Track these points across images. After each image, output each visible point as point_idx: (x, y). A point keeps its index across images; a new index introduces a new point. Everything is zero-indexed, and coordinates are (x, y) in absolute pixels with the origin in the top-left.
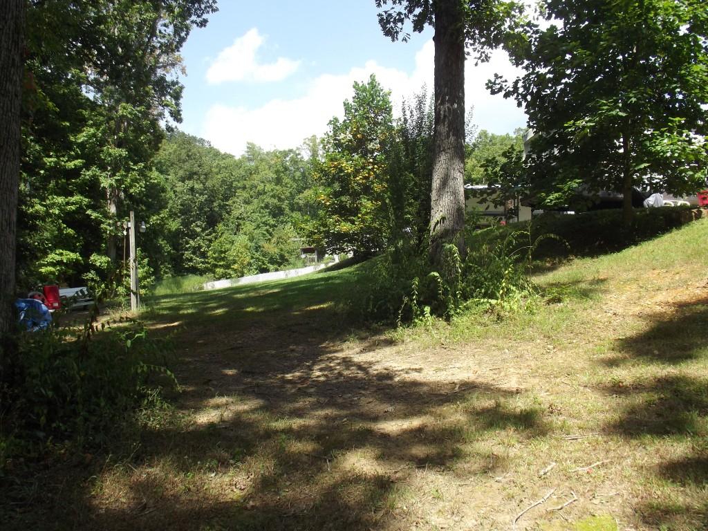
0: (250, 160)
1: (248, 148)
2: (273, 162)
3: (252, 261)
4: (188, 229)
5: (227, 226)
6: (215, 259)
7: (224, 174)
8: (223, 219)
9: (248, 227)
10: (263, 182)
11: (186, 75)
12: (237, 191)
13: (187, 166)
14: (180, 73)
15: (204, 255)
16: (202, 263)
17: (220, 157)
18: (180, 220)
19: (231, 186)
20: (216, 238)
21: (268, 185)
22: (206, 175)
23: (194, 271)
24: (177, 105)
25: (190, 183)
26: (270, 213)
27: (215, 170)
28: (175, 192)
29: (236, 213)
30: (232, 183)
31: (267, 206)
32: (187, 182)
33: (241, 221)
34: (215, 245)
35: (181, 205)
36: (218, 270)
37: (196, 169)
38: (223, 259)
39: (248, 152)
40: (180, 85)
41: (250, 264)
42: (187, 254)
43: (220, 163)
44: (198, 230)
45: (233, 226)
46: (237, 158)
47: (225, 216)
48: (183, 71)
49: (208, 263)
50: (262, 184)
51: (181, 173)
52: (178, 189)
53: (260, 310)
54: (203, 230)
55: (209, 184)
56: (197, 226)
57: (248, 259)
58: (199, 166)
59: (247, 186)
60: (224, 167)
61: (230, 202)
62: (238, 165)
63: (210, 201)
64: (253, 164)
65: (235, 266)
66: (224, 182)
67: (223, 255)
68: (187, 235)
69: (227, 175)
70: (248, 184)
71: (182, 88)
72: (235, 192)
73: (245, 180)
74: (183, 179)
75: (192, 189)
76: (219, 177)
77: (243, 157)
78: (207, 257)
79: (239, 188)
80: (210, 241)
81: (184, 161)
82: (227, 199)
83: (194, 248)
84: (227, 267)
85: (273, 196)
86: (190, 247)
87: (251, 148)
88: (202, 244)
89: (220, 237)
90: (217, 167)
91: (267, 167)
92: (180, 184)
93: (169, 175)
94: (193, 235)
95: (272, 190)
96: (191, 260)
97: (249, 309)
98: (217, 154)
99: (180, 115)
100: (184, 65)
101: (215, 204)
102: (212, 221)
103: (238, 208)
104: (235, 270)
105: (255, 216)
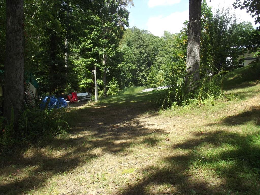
0: (165, 38)
1: (164, 33)
2: (174, 39)
3: (165, 81)
4: (139, 68)
5: (155, 66)
6: (150, 80)
7: (154, 45)
8: (153, 64)
9: (164, 66)
10: (170, 47)
11: (134, 6)
12: (160, 51)
13: (138, 43)
14: (131, 5)
15: (145, 78)
16: (145, 82)
17: (153, 38)
18: (136, 65)
19: (157, 50)
20: (150, 71)
21: (171, 49)
22: (146, 46)
23: (142, 85)
24: (127, 20)
25: (139, 50)
26: (172, 60)
27: (150, 43)
28: (134, 53)
29: (159, 61)
30: (157, 48)
31: (171, 58)
32: (138, 49)
33: (161, 64)
34: (151, 74)
35: (137, 58)
36: (151, 84)
37: (142, 44)
38: (153, 80)
39: (164, 35)
40: (128, 12)
41: (164, 82)
42: (139, 78)
43: (152, 40)
44: (143, 68)
45: (158, 66)
46: (160, 37)
47: (154, 62)
48: (133, 5)
49: (147, 82)
50: (169, 49)
51: (136, 46)
52: (135, 52)
54: (145, 69)
55: (147, 49)
56: (143, 67)
57: (163, 80)
58: (143, 43)
59: (164, 49)
60: (154, 42)
61: (156, 57)
62: (161, 40)
63: (148, 57)
64: (166, 40)
65: (158, 83)
66: (154, 48)
67: (153, 78)
68: (139, 71)
69: (156, 45)
70: (164, 48)
71: (128, 13)
72: (159, 52)
73: (163, 47)
74: (137, 48)
75: (141, 52)
76: (152, 46)
77: (162, 37)
78: (147, 79)
79: (160, 50)
80: (148, 73)
81: (138, 41)
82: (155, 55)
83: (142, 76)
84: (155, 83)
85: (174, 53)
86: (140, 75)
87: (166, 33)
88: (145, 74)
89: (152, 71)
90: (151, 42)
91: (171, 41)
92: (136, 50)
93: (132, 47)
94: (142, 71)
95: (173, 51)
96: (140, 81)
98: (152, 36)
99: (128, 24)
100: (133, 2)
101: (150, 58)
102: (149, 65)
103: (160, 59)
104: (158, 85)
105: (166, 62)
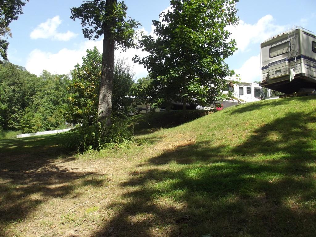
0: (44, 78)
1: (43, 72)
2: (55, 80)
3: (43, 125)
4: (11, 109)
5: (31, 108)
6: (24, 124)
7: (31, 84)
8: (29, 105)
9: (42, 109)
10: (50, 89)
11: (12, 37)
12: (37, 92)
13: (12, 79)
14: (9, 36)
15: (18, 122)
16: (18, 125)
17: (29, 76)
18: (7, 105)
19: (34, 90)
20: (25, 114)
21: (52, 90)
22: (21, 84)
23: (14, 129)
24: (5, 51)
25: (13, 87)
26: (52, 103)
27: (26, 82)
28: (5, 91)
29: (36, 102)
30: (35, 88)
31: (51, 100)
32: (11, 87)
33: (38, 106)
34: (25, 117)
35: (8, 97)
36: (25, 129)
37: (16, 81)
38: (28, 124)
39: (43, 74)
40: (7, 42)
41: (42, 127)
42: (10, 121)
43: (29, 78)
44: (16, 110)
45: (34, 108)
46: (38, 76)
47: (30, 103)
49: (20, 125)
50: (49, 90)
51: (9, 82)
52: (6, 90)
53: (31, 147)
54: (19, 110)
55: (23, 88)
56: (16, 108)
57: (40, 124)
58: (18, 80)
59: (42, 90)
60: (31, 81)
61: (33, 97)
62: (39, 80)
63: (23, 96)
64: (45, 80)
65: (34, 127)
66: (30, 87)
67: (28, 122)
68: (10, 112)
69: (32, 84)
70: (43, 89)
71: (8, 44)
72: (36, 93)
73: (41, 87)
74: (9, 85)
75: (14, 90)
76: (28, 85)
77: (41, 76)
78: (20, 123)
79: (38, 91)
80: (22, 115)
81: (10, 77)
83: (13, 118)
84: (31, 127)
85: (54, 96)
86: (11, 118)
87: (45, 73)
88: (18, 116)
89: (27, 113)
90: (27, 80)
91: (52, 82)
92: (8, 87)
93: (3, 83)
94: (14, 112)
95: (54, 93)
96: (12, 124)
97: (26, 147)
98: (28, 74)
99: (6, 56)
100: (11, 32)
101: (25, 98)
102: (24, 105)
103: (37, 100)
104: (34, 129)
105: (45, 104)
